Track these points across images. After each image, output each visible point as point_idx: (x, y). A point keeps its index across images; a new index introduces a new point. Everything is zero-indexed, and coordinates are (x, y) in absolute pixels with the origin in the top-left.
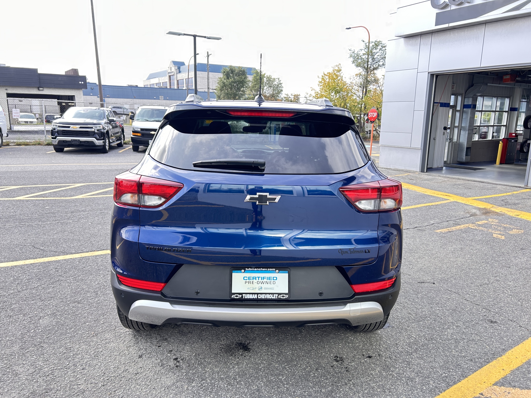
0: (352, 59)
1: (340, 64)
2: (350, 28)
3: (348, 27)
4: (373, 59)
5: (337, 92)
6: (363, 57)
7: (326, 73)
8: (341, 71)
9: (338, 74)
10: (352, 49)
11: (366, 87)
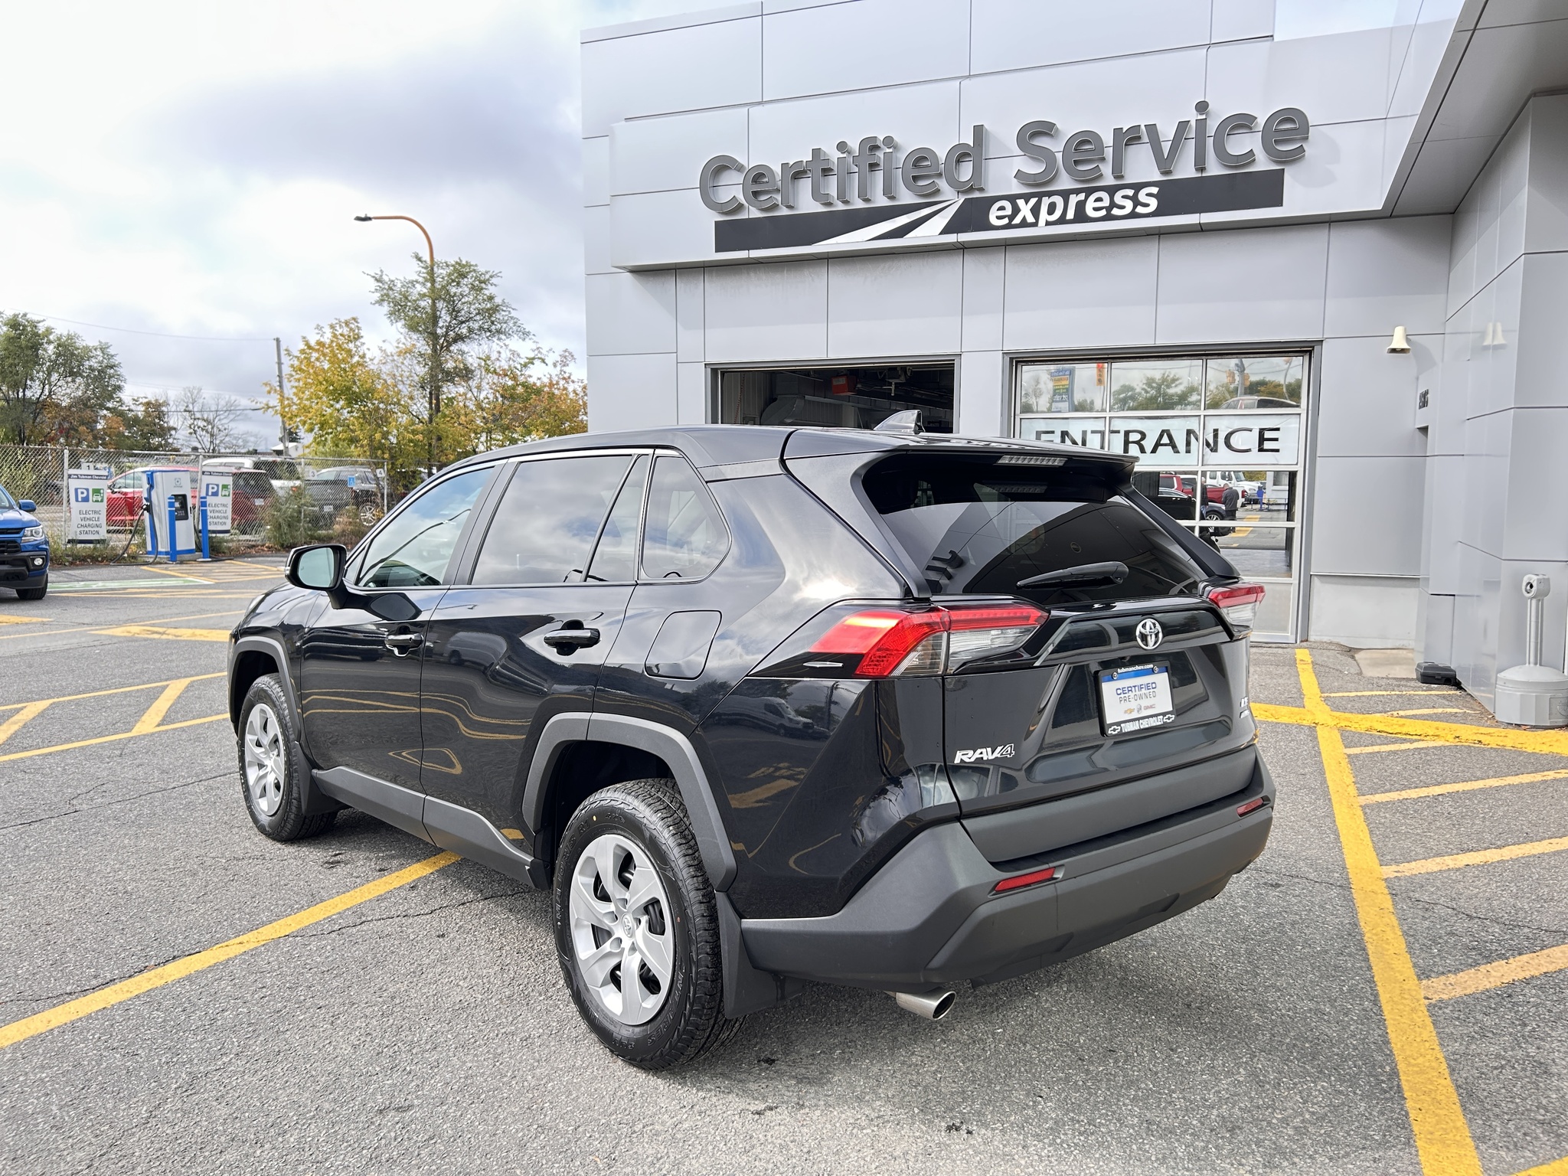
0: (386, 308)
1: (354, 319)
2: (369, 219)
3: (363, 216)
4: (454, 312)
5: (353, 399)
6: (422, 304)
7: (313, 343)
8: (362, 340)
9: (351, 346)
10: (386, 278)
11: (438, 388)
